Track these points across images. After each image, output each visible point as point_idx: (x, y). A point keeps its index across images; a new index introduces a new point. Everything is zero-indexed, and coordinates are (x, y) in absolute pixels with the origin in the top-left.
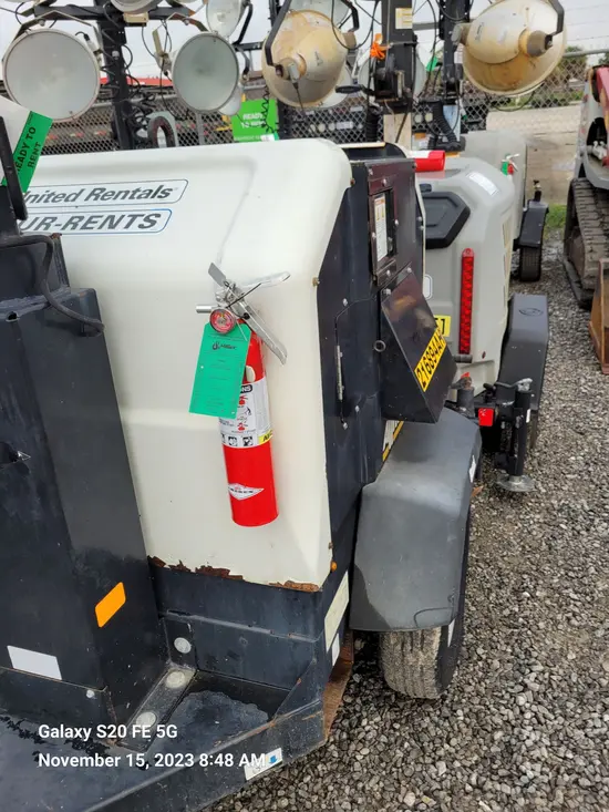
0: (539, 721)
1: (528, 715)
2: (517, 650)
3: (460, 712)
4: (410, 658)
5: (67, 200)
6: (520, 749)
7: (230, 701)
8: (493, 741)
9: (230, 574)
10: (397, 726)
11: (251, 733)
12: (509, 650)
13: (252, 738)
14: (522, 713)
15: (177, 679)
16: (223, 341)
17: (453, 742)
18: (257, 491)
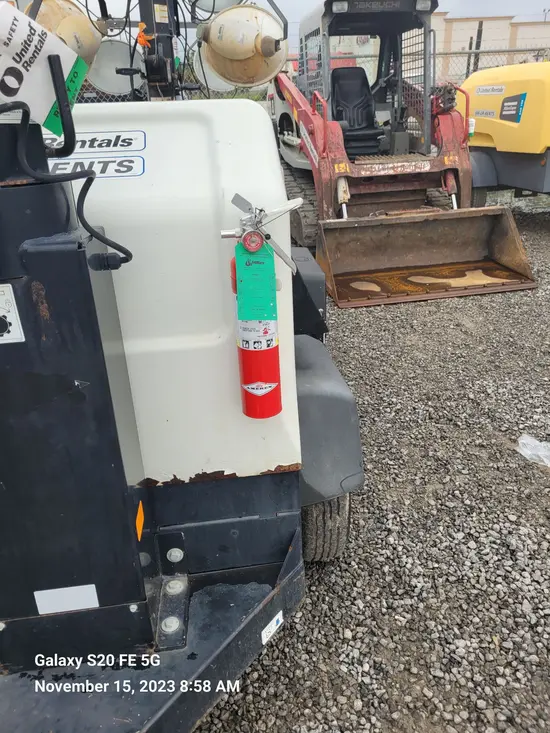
0: (407, 551)
1: (400, 548)
2: (372, 509)
3: (353, 563)
6: (404, 573)
7: (232, 587)
8: (384, 573)
9: (225, 474)
10: (314, 588)
11: (265, 601)
12: (366, 511)
13: (265, 606)
14: (395, 549)
15: (177, 586)
16: (253, 258)
17: (359, 584)
18: (274, 385)
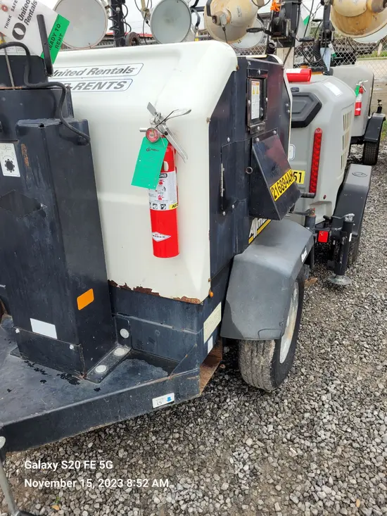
0: (333, 410)
1: (327, 406)
2: (326, 372)
3: (285, 401)
4: (256, 361)
5: (77, 75)
6: (319, 424)
7: (148, 365)
8: (303, 418)
9: (152, 291)
10: (247, 404)
11: (157, 381)
12: (321, 371)
13: (157, 383)
14: (323, 405)
15: (120, 351)
16: (152, 147)
17: (280, 416)
18: (167, 237)
